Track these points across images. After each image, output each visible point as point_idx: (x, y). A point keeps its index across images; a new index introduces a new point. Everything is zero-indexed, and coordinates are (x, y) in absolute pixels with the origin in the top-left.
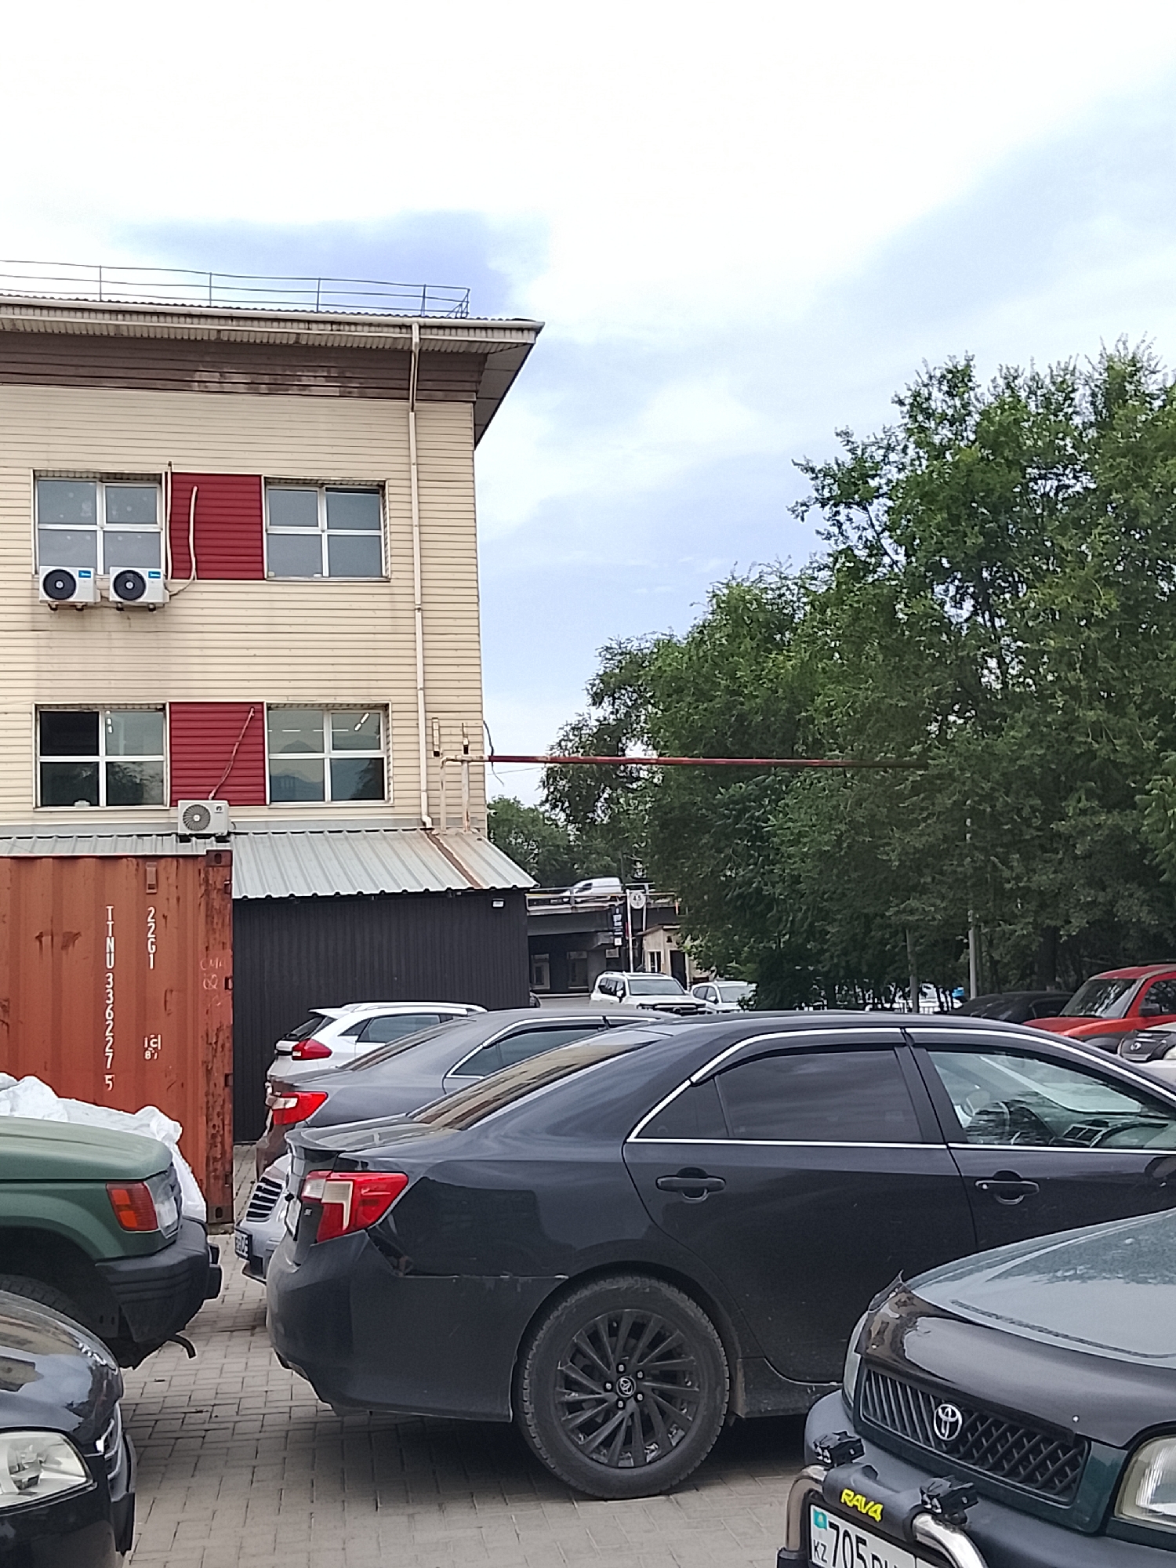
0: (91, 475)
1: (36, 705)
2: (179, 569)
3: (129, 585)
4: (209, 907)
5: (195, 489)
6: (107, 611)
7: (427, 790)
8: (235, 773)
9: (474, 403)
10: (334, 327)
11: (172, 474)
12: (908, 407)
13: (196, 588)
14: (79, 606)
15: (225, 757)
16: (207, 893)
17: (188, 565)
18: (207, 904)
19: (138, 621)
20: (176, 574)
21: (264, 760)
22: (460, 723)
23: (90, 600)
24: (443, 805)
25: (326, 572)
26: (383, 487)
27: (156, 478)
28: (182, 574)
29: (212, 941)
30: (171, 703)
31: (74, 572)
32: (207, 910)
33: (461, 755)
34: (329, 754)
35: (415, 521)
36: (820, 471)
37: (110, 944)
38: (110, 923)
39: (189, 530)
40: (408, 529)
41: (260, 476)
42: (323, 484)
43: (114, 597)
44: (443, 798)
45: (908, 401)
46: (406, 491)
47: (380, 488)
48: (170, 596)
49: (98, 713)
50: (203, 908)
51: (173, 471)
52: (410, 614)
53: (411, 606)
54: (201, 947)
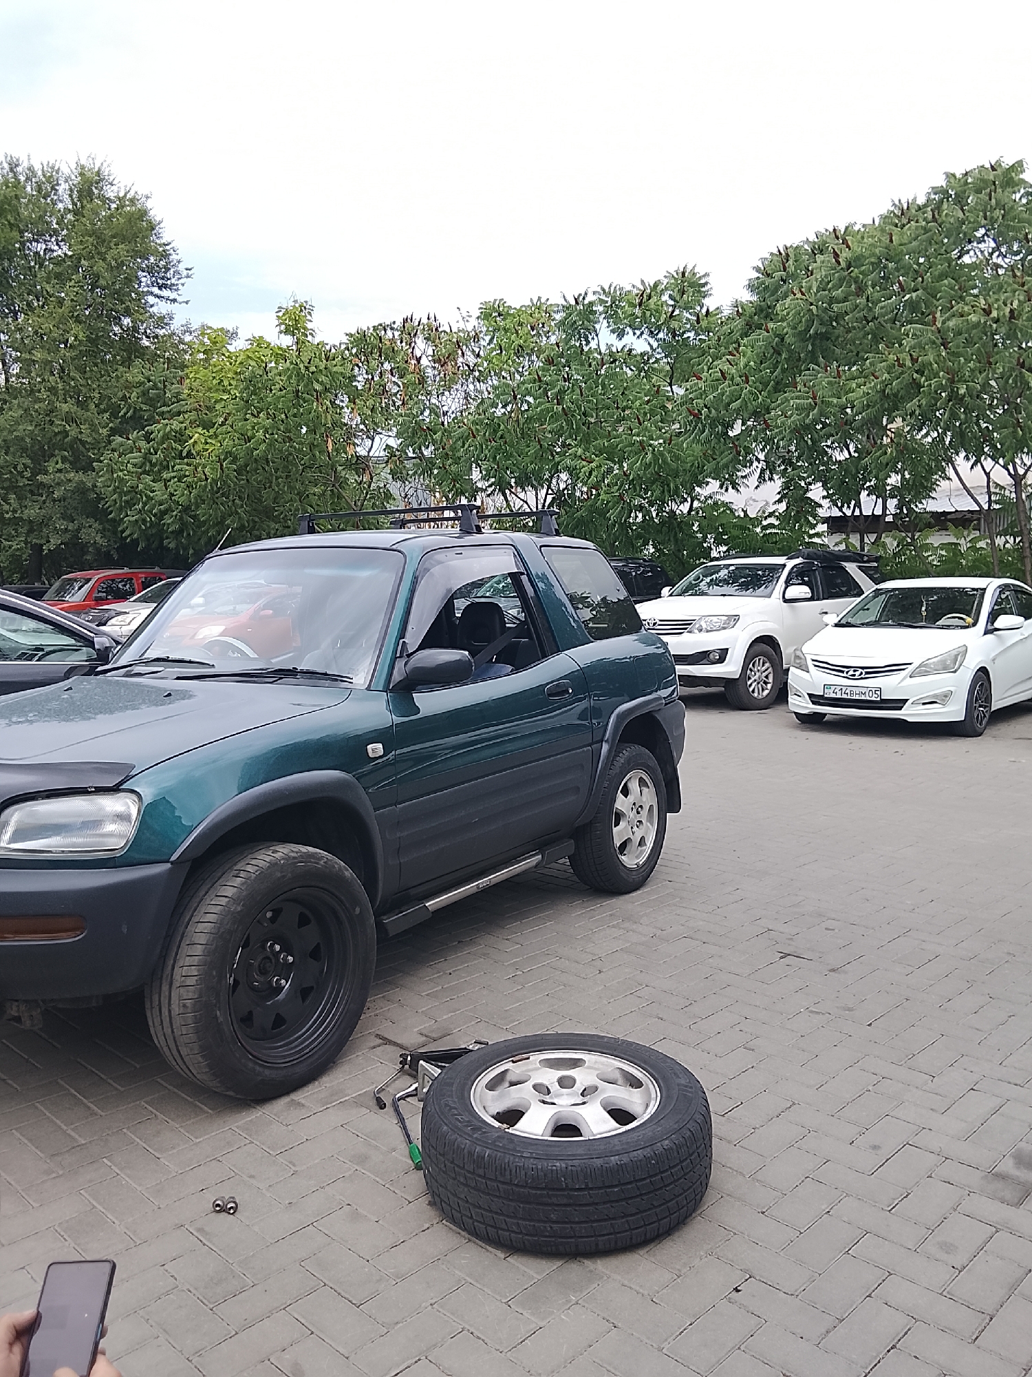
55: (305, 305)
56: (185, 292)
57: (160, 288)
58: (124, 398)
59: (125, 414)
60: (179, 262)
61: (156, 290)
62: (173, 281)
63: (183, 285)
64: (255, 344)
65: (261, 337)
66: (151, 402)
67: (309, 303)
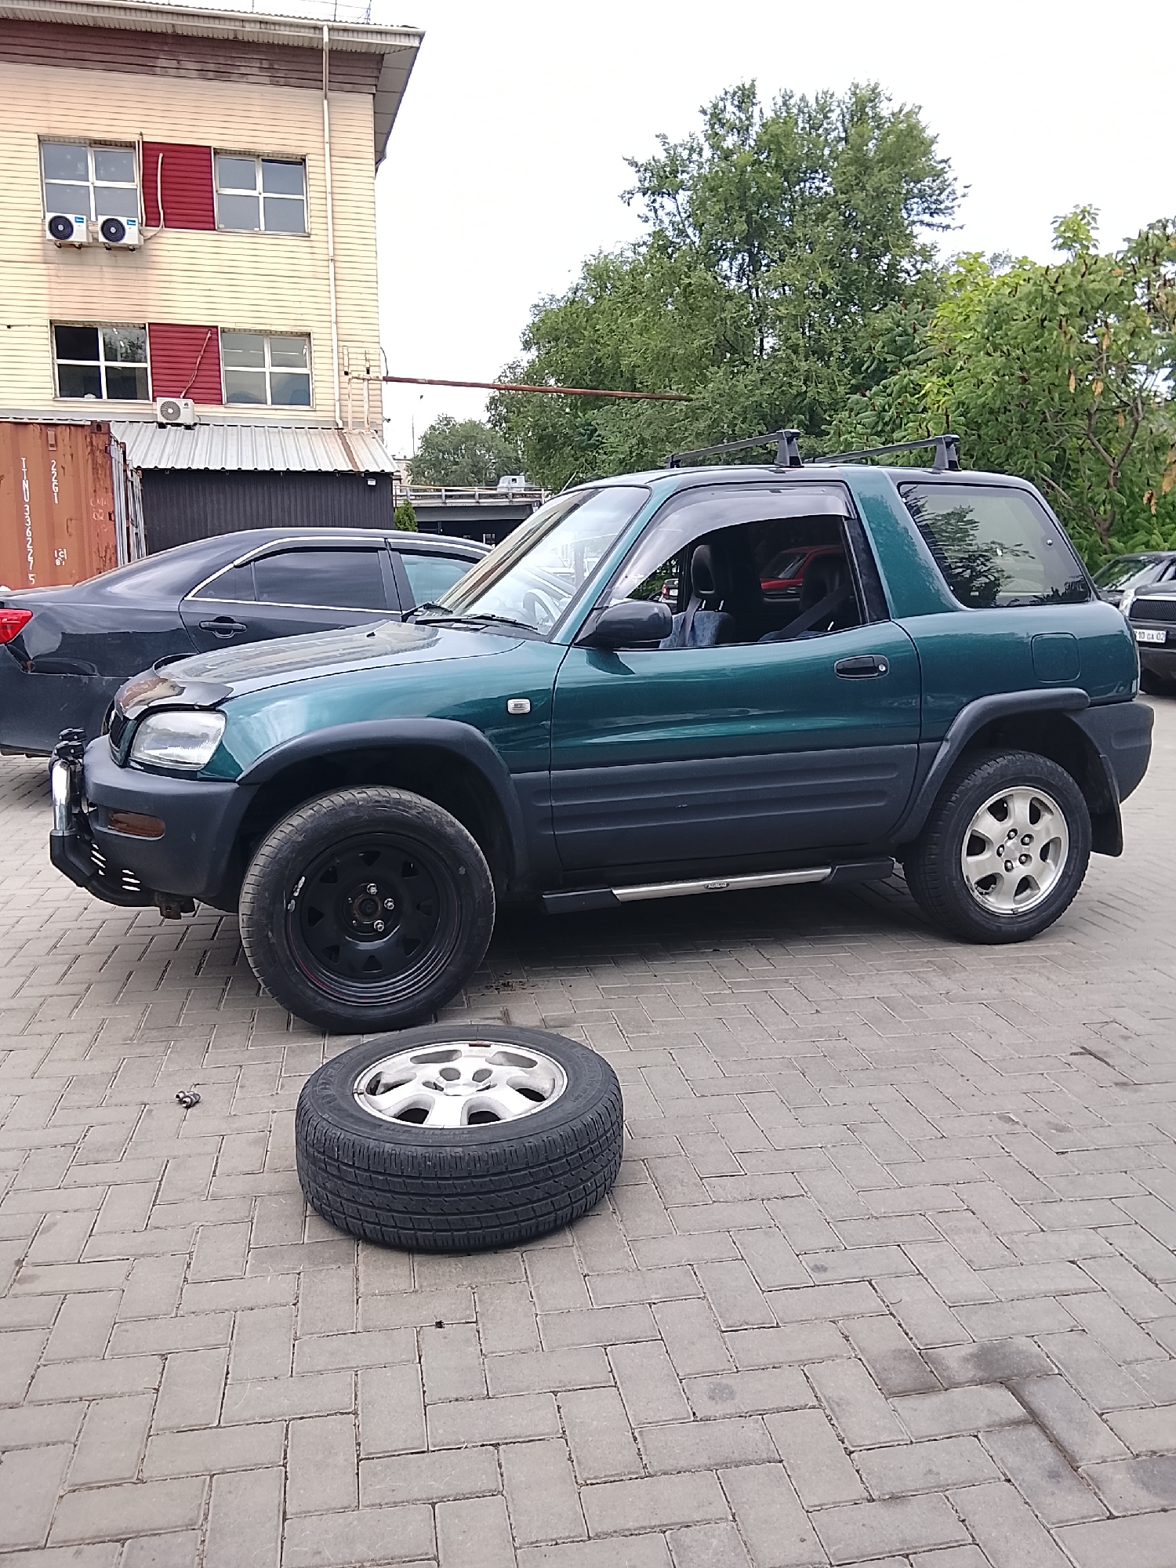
0: (83, 141)
1: (51, 321)
2: (151, 219)
3: (112, 230)
4: (95, 462)
5: (161, 155)
6: (98, 250)
7: (339, 400)
8: (199, 379)
9: (374, 94)
10: (263, 26)
11: (143, 142)
12: (709, 116)
13: (164, 235)
14: (77, 244)
15: (192, 366)
16: (92, 452)
17: (157, 216)
18: (93, 460)
19: (122, 258)
20: (149, 222)
21: (220, 371)
22: (363, 351)
23: (84, 240)
24: (350, 412)
25: (263, 227)
26: (304, 160)
27: (130, 145)
28: (153, 223)
29: (98, 486)
30: (149, 324)
31: (71, 217)
32: (93, 464)
33: (364, 374)
34: (268, 369)
35: (329, 190)
36: (642, 165)
37: (25, 485)
38: (25, 470)
39: (157, 188)
40: (323, 195)
41: (210, 147)
42: (259, 156)
43: (102, 239)
44: (350, 406)
45: (709, 111)
46: (321, 164)
47: (302, 161)
48: (145, 240)
49: (97, 329)
50: (90, 461)
51: (145, 140)
52: (326, 263)
53: (326, 257)
54: (91, 490)
55: (1088, 209)
56: (959, 217)
57: (931, 215)
58: (870, 349)
59: (868, 368)
60: (955, 179)
61: (926, 218)
62: (947, 203)
63: (959, 206)
64: (1017, 266)
65: (1025, 258)
66: (899, 351)
67: (1094, 207)
